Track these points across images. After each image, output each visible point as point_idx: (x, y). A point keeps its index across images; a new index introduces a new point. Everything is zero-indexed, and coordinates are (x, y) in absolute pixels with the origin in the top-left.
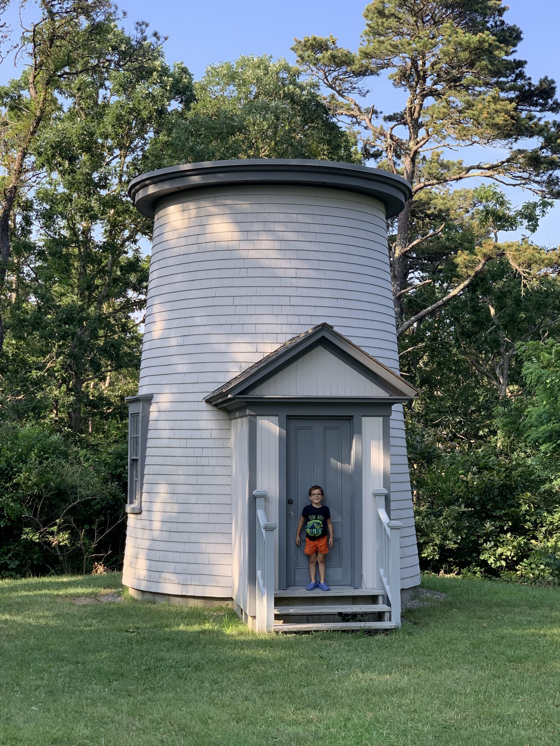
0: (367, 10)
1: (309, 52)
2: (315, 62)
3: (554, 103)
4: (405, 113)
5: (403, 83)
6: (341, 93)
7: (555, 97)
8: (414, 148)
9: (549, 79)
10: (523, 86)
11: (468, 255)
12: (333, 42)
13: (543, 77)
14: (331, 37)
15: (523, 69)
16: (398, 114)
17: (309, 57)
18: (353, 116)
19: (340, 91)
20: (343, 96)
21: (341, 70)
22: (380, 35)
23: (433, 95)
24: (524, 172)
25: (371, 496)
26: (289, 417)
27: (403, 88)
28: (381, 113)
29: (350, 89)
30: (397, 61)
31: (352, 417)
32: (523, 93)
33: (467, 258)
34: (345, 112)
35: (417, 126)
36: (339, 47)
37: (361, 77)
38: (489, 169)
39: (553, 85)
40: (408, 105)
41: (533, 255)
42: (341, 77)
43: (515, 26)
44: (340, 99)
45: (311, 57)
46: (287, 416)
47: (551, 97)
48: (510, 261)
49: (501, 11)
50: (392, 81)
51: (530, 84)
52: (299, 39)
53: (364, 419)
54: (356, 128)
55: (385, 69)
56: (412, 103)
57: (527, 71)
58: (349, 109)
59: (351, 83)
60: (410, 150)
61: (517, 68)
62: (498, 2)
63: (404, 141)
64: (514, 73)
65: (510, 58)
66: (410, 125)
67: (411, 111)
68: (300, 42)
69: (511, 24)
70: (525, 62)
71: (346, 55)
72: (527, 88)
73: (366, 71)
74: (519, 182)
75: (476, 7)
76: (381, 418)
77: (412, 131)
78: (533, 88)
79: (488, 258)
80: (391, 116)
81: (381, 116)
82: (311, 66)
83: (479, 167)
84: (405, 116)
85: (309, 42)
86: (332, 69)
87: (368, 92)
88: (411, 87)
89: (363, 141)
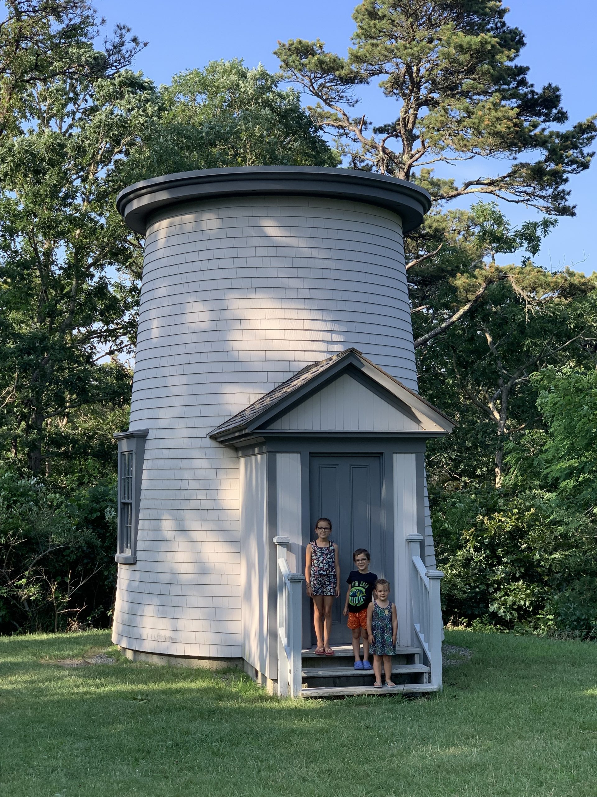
0: (357, 11)
1: (294, 57)
2: (300, 67)
3: (558, 113)
4: (399, 124)
5: (395, 91)
6: (328, 102)
7: (561, 105)
8: (409, 162)
9: (553, 86)
10: (526, 94)
11: (467, 278)
12: (320, 47)
13: (546, 84)
14: (318, 40)
15: (526, 76)
16: (389, 125)
17: (294, 62)
18: (341, 127)
19: (327, 99)
20: (330, 106)
21: (328, 77)
22: (372, 38)
23: (428, 105)
24: (527, 186)
25: (404, 542)
26: (313, 455)
27: (395, 97)
28: (371, 123)
29: (337, 98)
30: (389, 67)
31: (382, 453)
32: (526, 102)
33: (467, 281)
34: (332, 123)
35: (411, 138)
36: (326, 52)
37: (349, 85)
38: (489, 184)
39: (558, 93)
40: (401, 115)
41: (538, 278)
42: (328, 85)
43: (517, 29)
44: (327, 109)
45: (297, 62)
46: (310, 453)
47: (556, 107)
48: (513, 284)
49: (502, 13)
50: (383, 89)
51: (533, 92)
52: (283, 42)
53: (395, 455)
54: (344, 140)
55: (376, 76)
56: (405, 113)
57: (530, 78)
58: (336, 120)
59: (338, 92)
60: (404, 164)
61: (519, 75)
62: (498, 3)
63: (397, 154)
64: (515, 80)
65: (512, 64)
66: (404, 137)
67: (404, 122)
68: (284, 46)
69: (513, 27)
70: (528, 68)
71: (335, 60)
72: (530, 96)
73: (356, 77)
74: (522, 199)
75: (476, 8)
76: (414, 455)
77: (405, 143)
78: (536, 97)
79: (489, 281)
80: (381, 127)
81: (371, 127)
82: (296, 72)
83: (478, 183)
84: (397, 127)
85: (294, 46)
86: (318, 76)
87: (357, 101)
88: (404, 95)
89: (352, 154)
